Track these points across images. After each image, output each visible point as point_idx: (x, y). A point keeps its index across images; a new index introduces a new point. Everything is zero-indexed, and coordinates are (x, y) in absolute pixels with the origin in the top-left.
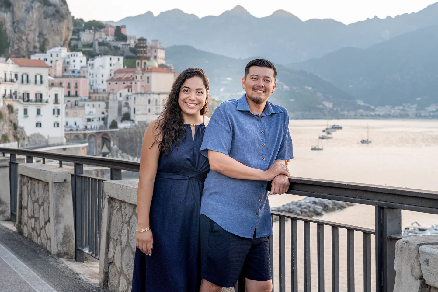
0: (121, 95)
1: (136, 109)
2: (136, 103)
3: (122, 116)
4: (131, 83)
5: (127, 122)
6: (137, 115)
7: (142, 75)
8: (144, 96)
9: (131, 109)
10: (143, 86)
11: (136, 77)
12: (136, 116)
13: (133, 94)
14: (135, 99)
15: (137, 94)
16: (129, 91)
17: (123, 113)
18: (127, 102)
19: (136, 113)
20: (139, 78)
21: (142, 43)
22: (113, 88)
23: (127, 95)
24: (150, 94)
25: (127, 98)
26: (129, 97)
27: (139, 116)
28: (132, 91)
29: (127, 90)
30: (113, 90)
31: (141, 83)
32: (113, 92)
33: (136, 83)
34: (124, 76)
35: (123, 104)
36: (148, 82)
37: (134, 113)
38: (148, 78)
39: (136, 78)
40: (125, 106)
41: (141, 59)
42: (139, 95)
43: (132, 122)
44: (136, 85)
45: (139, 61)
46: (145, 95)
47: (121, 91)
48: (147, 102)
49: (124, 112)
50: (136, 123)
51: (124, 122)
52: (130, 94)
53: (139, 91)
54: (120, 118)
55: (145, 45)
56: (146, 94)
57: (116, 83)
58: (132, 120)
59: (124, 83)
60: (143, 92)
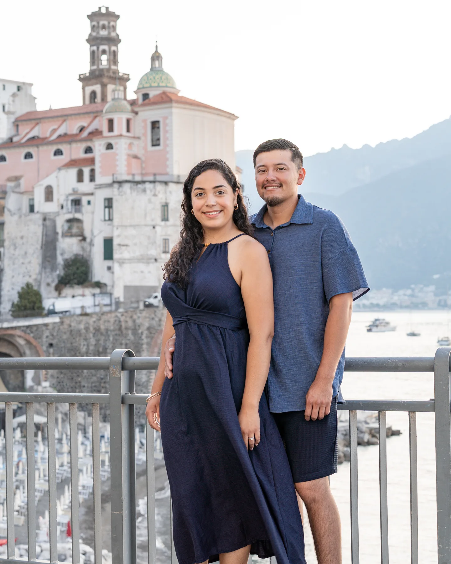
0: (49, 194)
1: (115, 242)
2: (116, 221)
3: (59, 271)
4: (89, 150)
5: (78, 290)
6: (122, 262)
7: (130, 116)
8: (144, 191)
9: (91, 244)
10: (136, 157)
11: (111, 122)
12: (116, 267)
13: (100, 187)
14: (109, 203)
15: (120, 183)
16: (80, 179)
17: (60, 260)
18: (78, 216)
19: (116, 256)
20: (120, 127)
21: (104, 27)
22: (17, 174)
23: (75, 192)
24: (166, 183)
25: (77, 203)
26: (84, 200)
27: (127, 266)
28: (92, 179)
29: (73, 172)
30: (17, 179)
31: (130, 145)
32: (19, 185)
33: (109, 146)
34: (54, 131)
35: (61, 225)
36: (156, 142)
37: (108, 254)
38: (155, 125)
39: (111, 129)
40: (67, 234)
41: (105, 80)
42: (127, 187)
43: (97, 291)
44: (110, 151)
45: (97, 88)
46: (148, 185)
47: (50, 181)
48: (158, 215)
49: (67, 256)
50: (119, 293)
51: (67, 291)
52: (86, 186)
53: (123, 175)
54: (53, 278)
55: (113, 34)
56: (154, 182)
57: (28, 156)
58: (98, 285)
59: (58, 152)
60: (138, 178)
